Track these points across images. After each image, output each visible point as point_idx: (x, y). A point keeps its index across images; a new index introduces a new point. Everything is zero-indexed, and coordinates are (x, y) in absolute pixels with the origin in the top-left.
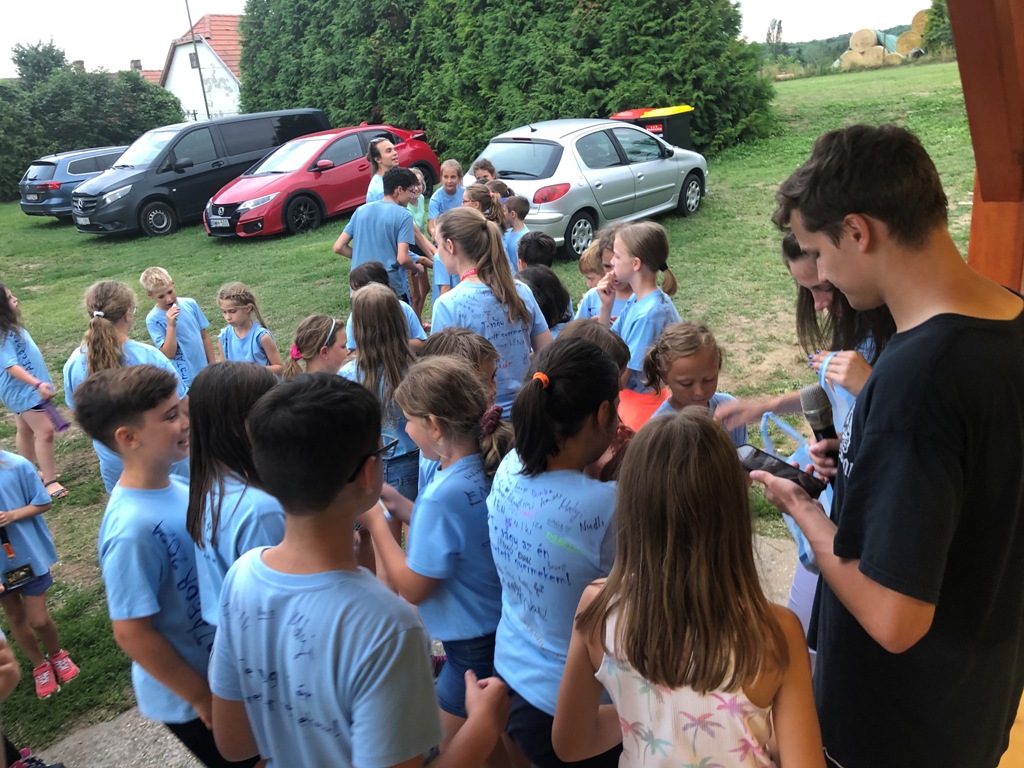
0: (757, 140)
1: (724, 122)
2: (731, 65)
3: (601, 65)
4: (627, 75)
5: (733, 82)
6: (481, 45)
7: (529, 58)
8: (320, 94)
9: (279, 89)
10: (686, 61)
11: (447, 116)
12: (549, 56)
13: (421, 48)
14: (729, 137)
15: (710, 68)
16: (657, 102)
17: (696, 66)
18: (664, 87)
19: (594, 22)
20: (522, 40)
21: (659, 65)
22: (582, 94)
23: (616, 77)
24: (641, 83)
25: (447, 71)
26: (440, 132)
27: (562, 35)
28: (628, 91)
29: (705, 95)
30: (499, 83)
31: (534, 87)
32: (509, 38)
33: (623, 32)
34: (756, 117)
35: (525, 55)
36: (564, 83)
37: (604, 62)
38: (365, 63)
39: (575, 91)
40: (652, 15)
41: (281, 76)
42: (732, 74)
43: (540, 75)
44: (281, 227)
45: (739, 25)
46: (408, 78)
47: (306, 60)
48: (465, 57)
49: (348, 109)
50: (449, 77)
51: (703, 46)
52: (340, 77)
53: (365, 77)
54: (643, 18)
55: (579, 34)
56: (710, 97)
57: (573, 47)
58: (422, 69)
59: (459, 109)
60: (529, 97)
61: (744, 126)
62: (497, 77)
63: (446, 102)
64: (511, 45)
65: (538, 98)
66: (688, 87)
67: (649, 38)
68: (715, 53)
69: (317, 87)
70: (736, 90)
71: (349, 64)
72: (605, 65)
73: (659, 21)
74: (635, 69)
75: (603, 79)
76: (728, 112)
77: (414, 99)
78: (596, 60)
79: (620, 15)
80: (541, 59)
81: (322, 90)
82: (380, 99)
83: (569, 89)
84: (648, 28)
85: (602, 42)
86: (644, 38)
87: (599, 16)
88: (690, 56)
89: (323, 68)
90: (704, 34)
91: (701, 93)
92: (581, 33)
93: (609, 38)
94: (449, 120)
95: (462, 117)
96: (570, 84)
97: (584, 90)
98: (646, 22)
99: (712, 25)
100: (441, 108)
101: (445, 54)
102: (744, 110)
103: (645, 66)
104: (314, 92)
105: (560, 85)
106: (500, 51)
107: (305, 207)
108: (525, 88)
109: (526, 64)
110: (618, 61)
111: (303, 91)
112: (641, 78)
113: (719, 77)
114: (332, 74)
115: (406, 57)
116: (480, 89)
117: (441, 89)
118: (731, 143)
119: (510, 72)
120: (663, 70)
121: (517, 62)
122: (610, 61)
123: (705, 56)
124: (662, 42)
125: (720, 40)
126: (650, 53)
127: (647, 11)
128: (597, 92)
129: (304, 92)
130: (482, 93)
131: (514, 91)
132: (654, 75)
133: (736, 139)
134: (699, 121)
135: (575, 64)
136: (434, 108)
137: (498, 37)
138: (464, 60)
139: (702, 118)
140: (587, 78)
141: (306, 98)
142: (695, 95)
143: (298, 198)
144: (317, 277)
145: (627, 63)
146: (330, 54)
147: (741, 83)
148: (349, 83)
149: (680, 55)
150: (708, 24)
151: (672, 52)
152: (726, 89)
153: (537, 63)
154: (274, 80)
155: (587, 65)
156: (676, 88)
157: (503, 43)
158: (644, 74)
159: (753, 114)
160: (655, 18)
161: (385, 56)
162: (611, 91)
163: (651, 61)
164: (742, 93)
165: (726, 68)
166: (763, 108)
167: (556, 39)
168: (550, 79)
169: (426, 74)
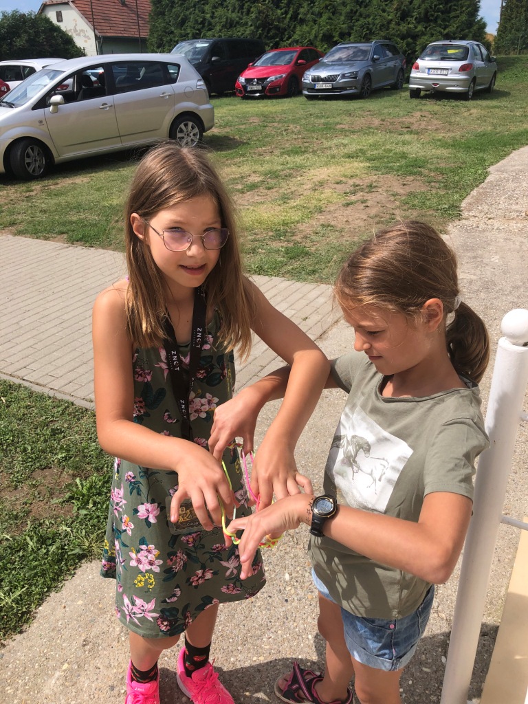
7: (368, 21)
9: (187, 32)
10: (457, 27)
13: (291, 12)
15: (469, 32)
33: (426, 9)
37: (413, 25)
40: (440, 2)
48: (324, 18)
50: (315, 29)
51: (466, 20)
53: (257, 27)
54: (436, 3)
64: (356, 13)
67: (439, 14)
73: (443, 5)
74: (429, 30)
75: (414, 34)
80: (378, 21)
84: (439, 8)
86: (436, 13)
88: (461, 24)
89: (225, 20)
93: (417, 12)
98: (438, 5)
104: (216, 35)
110: (421, 24)
115: (283, 17)
116: (334, 37)
119: (355, 28)
154: (182, 26)
155: (406, 26)
158: (435, 32)
165: (476, 33)
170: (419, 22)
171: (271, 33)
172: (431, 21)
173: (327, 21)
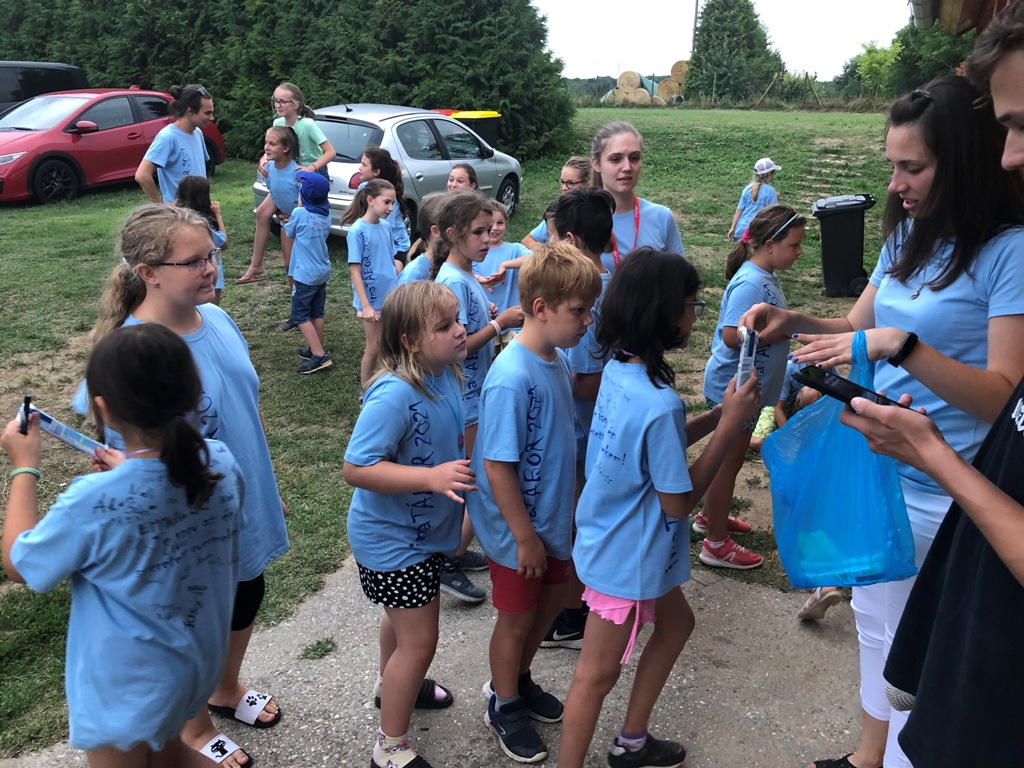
0: (559, 155)
1: (528, 133)
2: (538, 77)
3: (406, 59)
4: (432, 72)
5: (538, 94)
6: (273, 23)
7: (328, 42)
8: (74, 52)
9: (24, 41)
10: (493, 67)
11: (232, 93)
12: (351, 43)
13: (202, 16)
14: (532, 149)
15: (518, 77)
16: (464, 104)
17: (503, 73)
18: (471, 90)
19: (399, 14)
20: (321, 22)
21: (467, 68)
22: (385, 87)
23: (422, 74)
24: (447, 84)
25: (232, 45)
26: (222, 110)
27: (364, 24)
28: (433, 89)
29: (512, 103)
30: (293, 65)
31: (333, 74)
32: (306, 18)
33: (430, 28)
34: (559, 133)
35: (324, 40)
36: (366, 73)
37: (409, 56)
38: (133, 24)
39: (377, 83)
40: (460, 16)
41: (26, 26)
42: (537, 86)
43: (339, 62)
44: (27, 194)
45: (544, 39)
46: (186, 47)
47: (60, 11)
48: (255, 33)
49: (110, 73)
50: (233, 51)
51: (511, 54)
52: (101, 35)
53: (134, 39)
54: (451, 17)
55: (383, 25)
56: (515, 106)
57: (376, 37)
58: (203, 39)
59: (246, 88)
60: (328, 84)
61: (547, 140)
62: (291, 59)
63: (230, 79)
64: (307, 27)
65: (335, 85)
66: (495, 93)
67: (457, 38)
68: (522, 63)
69: (71, 44)
70: (541, 102)
71: (114, 23)
72: (409, 61)
73: (468, 23)
74: (441, 68)
75: (408, 74)
76: (532, 123)
77: (193, 71)
78: (401, 54)
79: (428, 11)
80: (342, 45)
81: (78, 48)
82: (151, 67)
83: (371, 80)
84: (456, 28)
85: (408, 36)
86: (452, 38)
87: (404, 9)
88: (498, 63)
89: (80, 23)
90: (512, 42)
91: (507, 101)
92: (386, 23)
93: (415, 32)
94: (235, 99)
95: (249, 96)
96: (372, 75)
97: (388, 83)
98: (454, 22)
99: (520, 35)
100: (224, 85)
101: (230, 26)
102: (548, 124)
103: (452, 66)
104: (68, 48)
105: (361, 75)
106: (295, 32)
107: (59, 173)
108: (323, 74)
109: (324, 49)
110: (424, 57)
111: (54, 45)
112: (447, 78)
113: (526, 86)
114: (92, 31)
115: (183, 23)
116: (271, 69)
117: (225, 65)
118: (533, 156)
119: (305, 55)
120: (470, 72)
121: (313, 45)
122: (416, 57)
123: (511, 64)
124: (470, 45)
125: (527, 50)
126: (458, 54)
127: (456, 10)
128: (401, 87)
129: (54, 47)
130: (273, 73)
131: (310, 76)
132: (461, 77)
133: (539, 151)
134: (504, 129)
135: (379, 54)
136: (216, 84)
137: (293, 16)
138: (253, 35)
139: (507, 126)
140: (391, 71)
141: (56, 54)
142: (502, 102)
143: (50, 162)
144: (78, 253)
145: (432, 61)
146: (90, 8)
147: (545, 97)
148: (112, 44)
149: (488, 60)
150: (517, 33)
151: (479, 56)
152: (532, 100)
153: (337, 49)
154: (16, 29)
155: (391, 57)
156: (482, 93)
157: (299, 23)
158: (451, 75)
159: (556, 129)
160: (463, 19)
161: (158, 19)
162: (416, 87)
163: (459, 62)
164: (546, 106)
165: (532, 79)
166: (566, 125)
167: (358, 26)
168: (350, 68)
169: (208, 46)
170: (420, 53)
171: (164, 53)
172: (443, 52)
173: (260, 38)
